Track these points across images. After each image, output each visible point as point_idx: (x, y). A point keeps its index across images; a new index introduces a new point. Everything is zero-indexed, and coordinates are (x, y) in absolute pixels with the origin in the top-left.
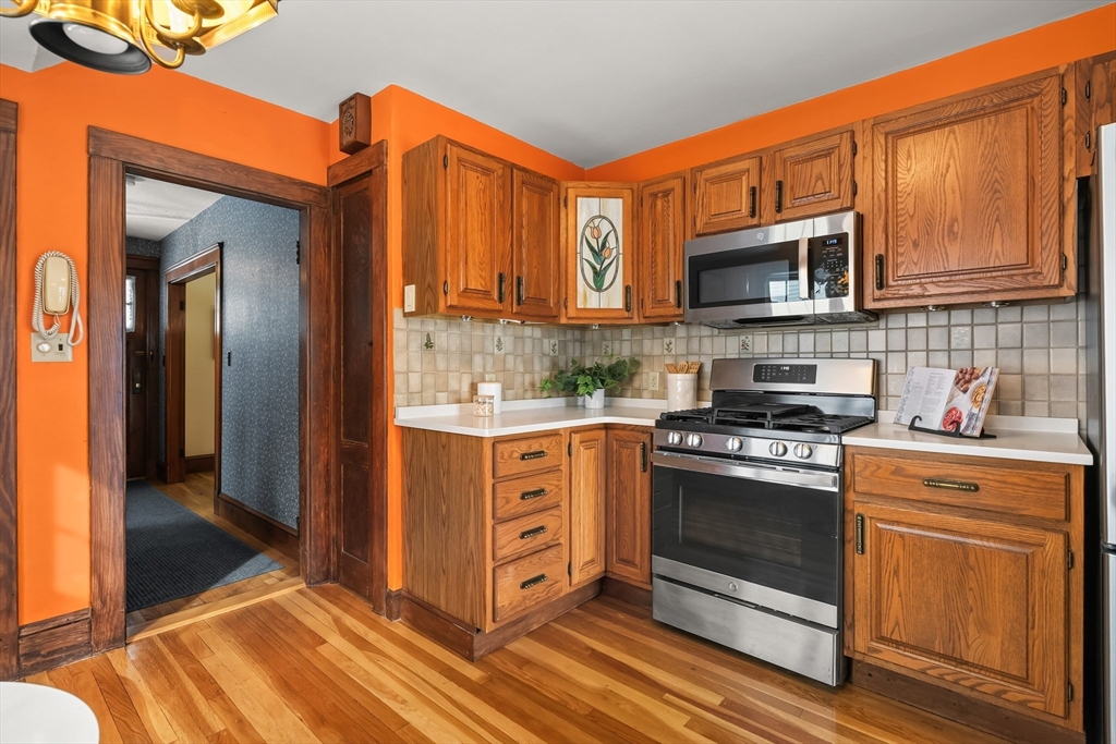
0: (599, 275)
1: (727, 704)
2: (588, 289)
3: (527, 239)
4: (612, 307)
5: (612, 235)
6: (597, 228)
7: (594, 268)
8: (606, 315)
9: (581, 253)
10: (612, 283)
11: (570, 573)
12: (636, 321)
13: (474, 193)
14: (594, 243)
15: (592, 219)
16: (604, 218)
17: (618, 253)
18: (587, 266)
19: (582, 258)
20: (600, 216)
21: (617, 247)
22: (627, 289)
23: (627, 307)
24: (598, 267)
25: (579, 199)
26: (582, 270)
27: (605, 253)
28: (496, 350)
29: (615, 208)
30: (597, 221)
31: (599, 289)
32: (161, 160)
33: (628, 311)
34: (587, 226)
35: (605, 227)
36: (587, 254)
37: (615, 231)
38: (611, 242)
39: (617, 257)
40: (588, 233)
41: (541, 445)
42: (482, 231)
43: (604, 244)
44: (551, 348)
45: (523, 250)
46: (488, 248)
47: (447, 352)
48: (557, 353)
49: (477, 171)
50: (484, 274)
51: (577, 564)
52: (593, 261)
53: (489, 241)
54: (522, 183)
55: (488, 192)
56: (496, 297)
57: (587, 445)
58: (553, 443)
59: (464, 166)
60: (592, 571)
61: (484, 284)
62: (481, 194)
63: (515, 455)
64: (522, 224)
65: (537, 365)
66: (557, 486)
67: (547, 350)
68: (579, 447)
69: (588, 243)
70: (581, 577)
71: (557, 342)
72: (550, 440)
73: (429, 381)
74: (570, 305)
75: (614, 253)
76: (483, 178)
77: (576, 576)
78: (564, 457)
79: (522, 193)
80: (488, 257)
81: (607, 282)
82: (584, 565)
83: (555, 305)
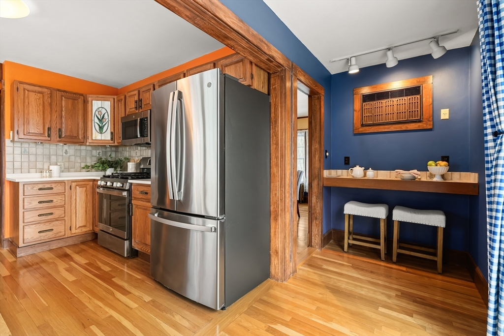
0: (101, 128)
1: (89, 264)
2: (97, 133)
3: (65, 115)
4: (106, 139)
6: (101, 111)
7: (99, 125)
8: (104, 142)
9: (94, 120)
10: (106, 131)
11: (70, 229)
12: (116, 144)
13: (33, 100)
14: (99, 117)
15: (99, 108)
16: (103, 108)
17: (108, 120)
18: (96, 125)
19: (94, 122)
21: (108, 118)
22: (112, 133)
23: (112, 139)
24: (101, 125)
25: (93, 101)
26: (95, 126)
27: (104, 120)
28: (64, 154)
29: (107, 105)
30: (100, 109)
31: (101, 133)
33: (112, 141)
34: (96, 111)
35: (104, 111)
36: (97, 120)
37: (107, 113)
38: (106, 116)
39: (108, 122)
40: (97, 113)
41: (51, 186)
42: (38, 112)
43: (103, 117)
44: (98, 153)
45: (63, 119)
46: (42, 118)
47: (36, 154)
48: (101, 155)
49: (35, 92)
50: (39, 128)
51: (74, 227)
52: (99, 123)
53: (42, 116)
54: (62, 96)
55: (42, 99)
56: (47, 135)
57: (81, 186)
58: (59, 185)
59: (28, 91)
60: (84, 230)
61: (39, 131)
62: (38, 100)
63: (35, 188)
64: (62, 110)
65: (89, 160)
66: (61, 200)
67: (95, 155)
68: (76, 187)
69: (97, 116)
70: (77, 231)
71: (101, 151)
72: (57, 184)
73: (25, 165)
74: (90, 138)
75: (107, 120)
76: (39, 95)
77: (74, 231)
78: (66, 190)
79: (62, 99)
80: (41, 121)
81: (104, 131)
82: (79, 227)
83: (82, 138)
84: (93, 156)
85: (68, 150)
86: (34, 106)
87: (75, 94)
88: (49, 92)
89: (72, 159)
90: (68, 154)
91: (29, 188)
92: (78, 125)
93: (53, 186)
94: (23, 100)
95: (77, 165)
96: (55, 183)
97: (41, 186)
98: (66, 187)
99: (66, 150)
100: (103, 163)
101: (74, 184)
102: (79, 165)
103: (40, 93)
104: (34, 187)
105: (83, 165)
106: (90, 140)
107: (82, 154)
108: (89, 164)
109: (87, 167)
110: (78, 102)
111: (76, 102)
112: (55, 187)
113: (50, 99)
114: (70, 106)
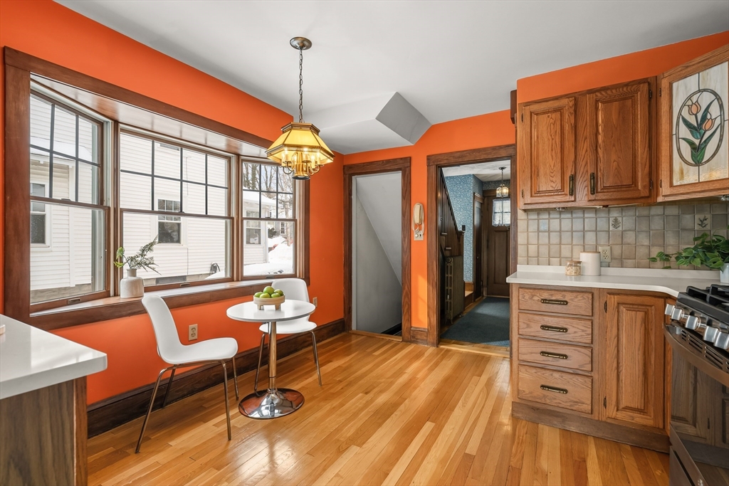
0: (698, 150)
2: (685, 166)
3: (603, 141)
4: (714, 178)
5: (715, 105)
6: (697, 104)
7: (691, 144)
8: (706, 187)
9: (677, 133)
11: (605, 405)
13: (545, 128)
14: (692, 120)
15: (690, 98)
16: (705, 90)
17: (723, 121)
18: (683, 145)
19: (678, 139)
20: (699, 91)
21: (722, 115)
24: (697, 142)
25: (675, 84)
26: (679, 150)
27: (707, 125)
28: (612, 228)
29: (719, 76)
30: (695, 97)
31: (698, 163)
32: (447, 159)
34: (684, 105)
35: (706, 100)
36: (684, 132)
37: (719, 99)
38: (714, 111)
39: (721, 125)
40: (685, 113)
41: (564, 296)
42: (552, 150)
43: (704, 118)
44: (697, 221)
45: (600, 151)
46: (559, 160)
47: (560, 231)
48: (708, 227)
49: (549, 112)
50: (554, 179)
51: (614, 403)
52: (691, 138)
53: (559, 155)
54: (597, 102)
55: (559, 123)
56: (567, 190)
57: (632, 307)
58: (579, 298)
59: (537, 114)
60: (639, 419)
61: (554, 185)
62: (552, 125)
63: (536, 298)
64: (597, 133)
65: (671, 240)
66: (583, 331)
67: (690, 225)
68: (618, 307)
69: (685, 121)
70: (621, 415)
71: (708, 216)
72: (575, 294)
73: (544, 250)
74: (665, 184)
75: (718, 122)
76: (554, 115)
77: (611, 411)
78: (596, 310)
79: (597, 109)
80: (559, 166)
81: (707, 155)
82: (627, 408)
83: (644, 187)
84: (684, 230)
85: (620, 219)
86: (546, 140)
87: (627, 85)
88: (571, 104)
89: (630, 237)
90: (620, 229)
91: (527, 297)
92: (634, 156)
93: (568, 297)
94: (529, 134)
95: (642, 251)
96: (572, 291)
97: (546, 295)
98: (596, 304)
99: (616, 220)
100: (709, 249)
101: (613, 300)
102: (647, 251)
103: (555, 110)
104: (533, 296)
105: (655, 252)
106: (665, 189)
107: (652, 227)
108: (670, 250)
109: (665, 258)
110: (634, 104)
111: (629, 102)
112: (572, 300)
113: (573, 117)
114: (614, 116)
